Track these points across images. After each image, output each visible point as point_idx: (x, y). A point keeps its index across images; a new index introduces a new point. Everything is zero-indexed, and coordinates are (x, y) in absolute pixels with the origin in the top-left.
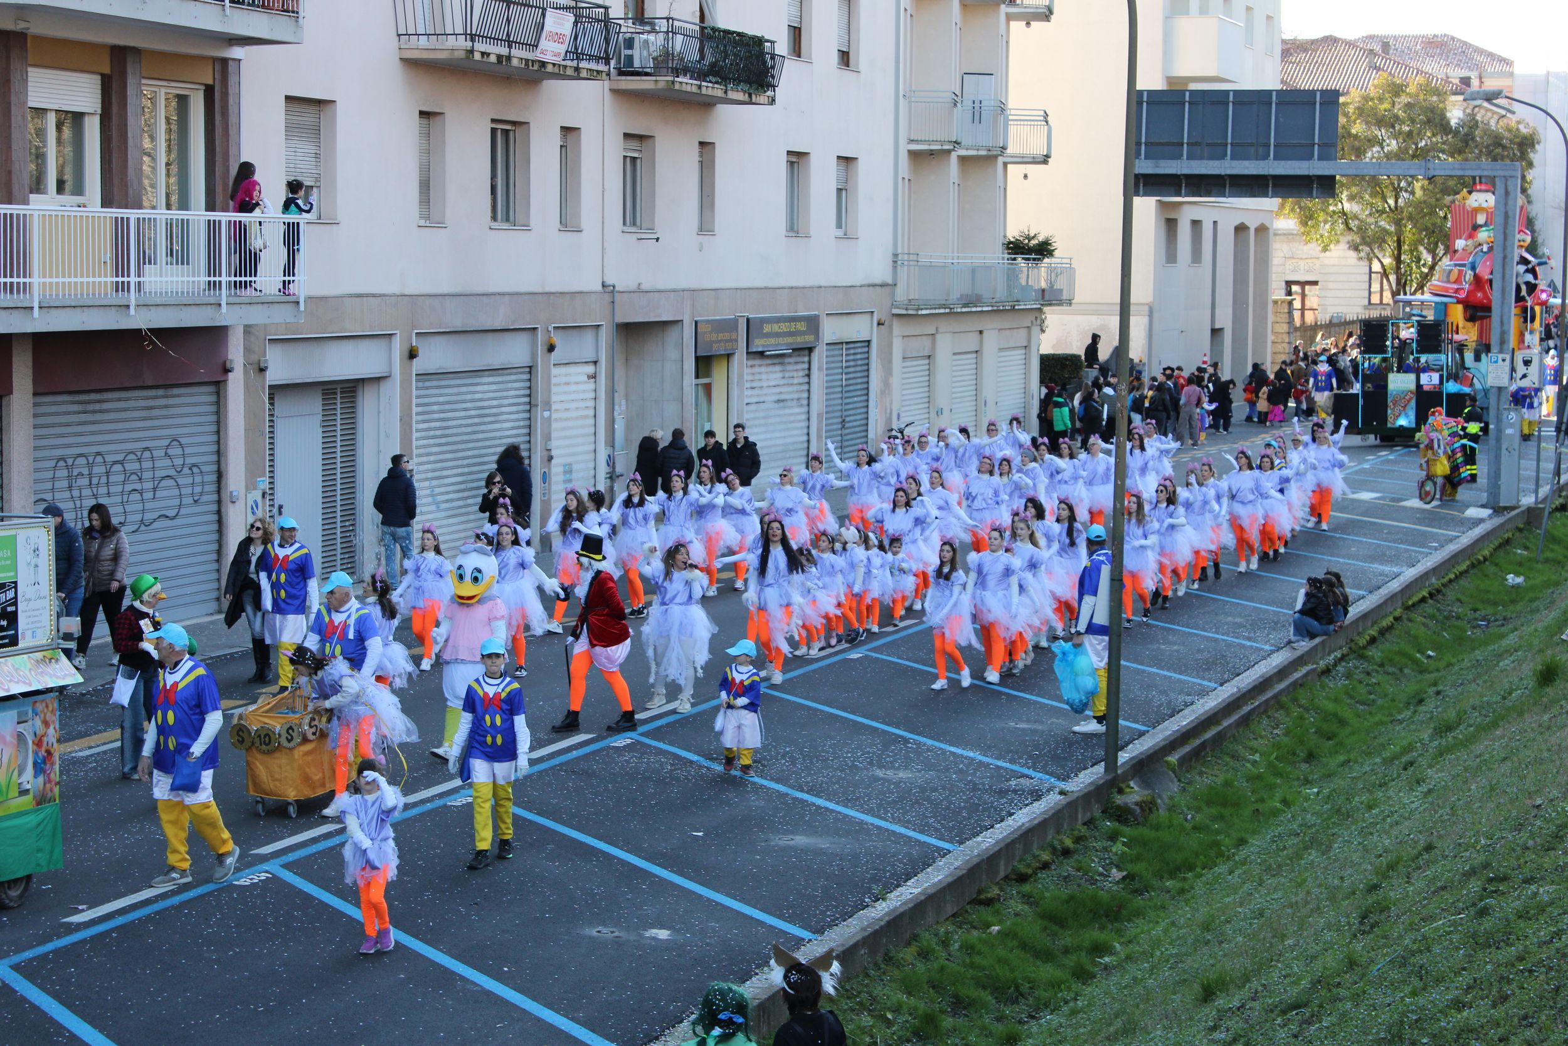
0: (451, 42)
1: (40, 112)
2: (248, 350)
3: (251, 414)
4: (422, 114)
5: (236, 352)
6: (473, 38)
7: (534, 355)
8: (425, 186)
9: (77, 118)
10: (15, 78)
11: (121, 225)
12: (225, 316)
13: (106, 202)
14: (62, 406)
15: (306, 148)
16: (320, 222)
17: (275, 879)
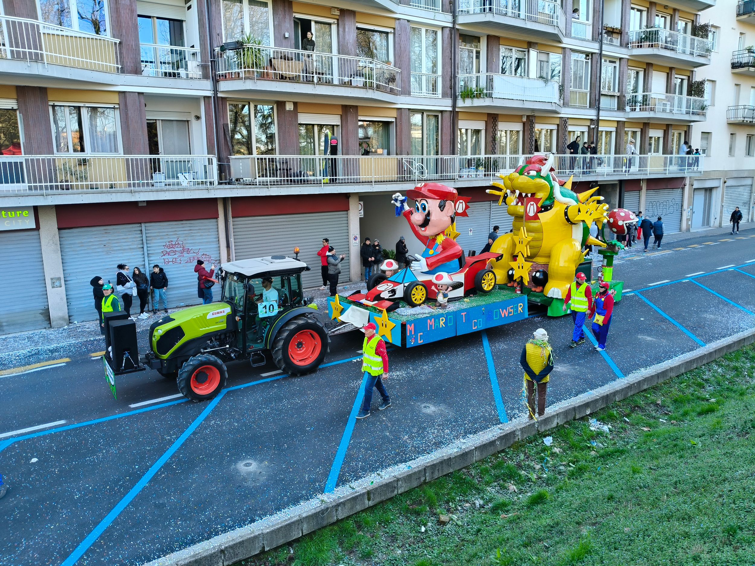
0: (739, 119)
1: (651, 138)
2: (690, 182)
3: (689, 194)
4: (732, 134)
5: (687, 182)
6: (744, 118)
7: (753, 183)
8: (731, 149)
9: (659, 138)
10: (647, 131)
11: (666, 158)
12: (686, 175)
13: (663, 154)
14: (651, 192)
15: (705, 142)
16: (707, 156)
17: (690, 282)
